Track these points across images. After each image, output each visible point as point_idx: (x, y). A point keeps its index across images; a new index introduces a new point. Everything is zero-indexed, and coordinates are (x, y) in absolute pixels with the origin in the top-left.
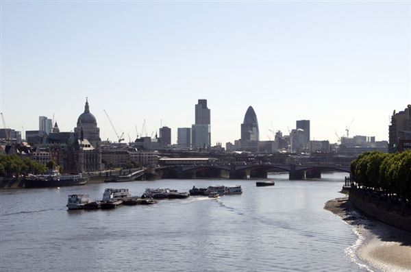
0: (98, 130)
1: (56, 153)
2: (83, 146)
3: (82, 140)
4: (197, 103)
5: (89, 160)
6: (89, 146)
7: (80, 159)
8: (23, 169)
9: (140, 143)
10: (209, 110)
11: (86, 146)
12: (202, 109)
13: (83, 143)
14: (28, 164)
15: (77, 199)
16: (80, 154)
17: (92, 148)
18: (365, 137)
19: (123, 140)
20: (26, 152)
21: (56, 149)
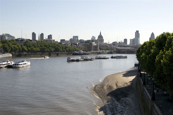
0: (103, 40)
3: (93, 42)
4: (136, 32)
5: (95, 48)
7: (92, 48)
8: (73, 50)
9: (114, 43)
10: (139, 34)
12: (137, 34)
13: (93, 43)
14: (75, 49)
16: (92, 46)
17: (96, 45)
19: (109, 42)
20: (76, 45)
21: (85, 45)
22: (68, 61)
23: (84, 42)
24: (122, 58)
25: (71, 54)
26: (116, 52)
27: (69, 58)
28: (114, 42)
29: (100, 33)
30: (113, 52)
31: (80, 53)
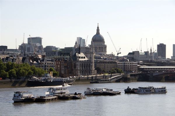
1: (59, 63)
2: (80, 57)
3: (79, 53)
5: (83, 67)
6: (84, 58)
7: (77, 67)
8: (30, 73)
9: (132, 56)
11: (82, 58)
13: (79, 55)
14: (33, 70)
15: (20, 95)
16: (77, 63)
17: (86, 59)
19: (120, 53)
20: (37, 61)
21: (59, 60)
22: (15, 102)
23: (57, 54)
24: (153, 93)
25: (24, 84)
26: (137, 77)
27: (17, 95)
28: (133, 53)
29: (98, 30)
30: (129, 77)
31: (47, 81)
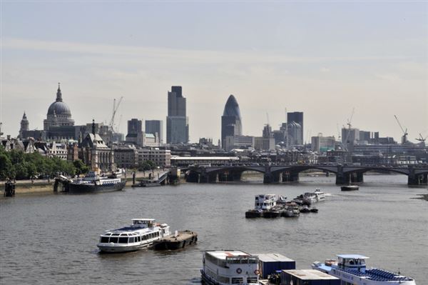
2: (96, 142)
3: (94, 134)
4: (170, 91)
6: (102, 142)
9: (132, 139)
11: (99, 142)
12: (177, 98)
13: (96, 138)
17: (105, 144)
18: (369, 133)
